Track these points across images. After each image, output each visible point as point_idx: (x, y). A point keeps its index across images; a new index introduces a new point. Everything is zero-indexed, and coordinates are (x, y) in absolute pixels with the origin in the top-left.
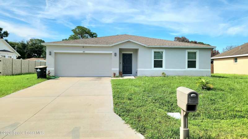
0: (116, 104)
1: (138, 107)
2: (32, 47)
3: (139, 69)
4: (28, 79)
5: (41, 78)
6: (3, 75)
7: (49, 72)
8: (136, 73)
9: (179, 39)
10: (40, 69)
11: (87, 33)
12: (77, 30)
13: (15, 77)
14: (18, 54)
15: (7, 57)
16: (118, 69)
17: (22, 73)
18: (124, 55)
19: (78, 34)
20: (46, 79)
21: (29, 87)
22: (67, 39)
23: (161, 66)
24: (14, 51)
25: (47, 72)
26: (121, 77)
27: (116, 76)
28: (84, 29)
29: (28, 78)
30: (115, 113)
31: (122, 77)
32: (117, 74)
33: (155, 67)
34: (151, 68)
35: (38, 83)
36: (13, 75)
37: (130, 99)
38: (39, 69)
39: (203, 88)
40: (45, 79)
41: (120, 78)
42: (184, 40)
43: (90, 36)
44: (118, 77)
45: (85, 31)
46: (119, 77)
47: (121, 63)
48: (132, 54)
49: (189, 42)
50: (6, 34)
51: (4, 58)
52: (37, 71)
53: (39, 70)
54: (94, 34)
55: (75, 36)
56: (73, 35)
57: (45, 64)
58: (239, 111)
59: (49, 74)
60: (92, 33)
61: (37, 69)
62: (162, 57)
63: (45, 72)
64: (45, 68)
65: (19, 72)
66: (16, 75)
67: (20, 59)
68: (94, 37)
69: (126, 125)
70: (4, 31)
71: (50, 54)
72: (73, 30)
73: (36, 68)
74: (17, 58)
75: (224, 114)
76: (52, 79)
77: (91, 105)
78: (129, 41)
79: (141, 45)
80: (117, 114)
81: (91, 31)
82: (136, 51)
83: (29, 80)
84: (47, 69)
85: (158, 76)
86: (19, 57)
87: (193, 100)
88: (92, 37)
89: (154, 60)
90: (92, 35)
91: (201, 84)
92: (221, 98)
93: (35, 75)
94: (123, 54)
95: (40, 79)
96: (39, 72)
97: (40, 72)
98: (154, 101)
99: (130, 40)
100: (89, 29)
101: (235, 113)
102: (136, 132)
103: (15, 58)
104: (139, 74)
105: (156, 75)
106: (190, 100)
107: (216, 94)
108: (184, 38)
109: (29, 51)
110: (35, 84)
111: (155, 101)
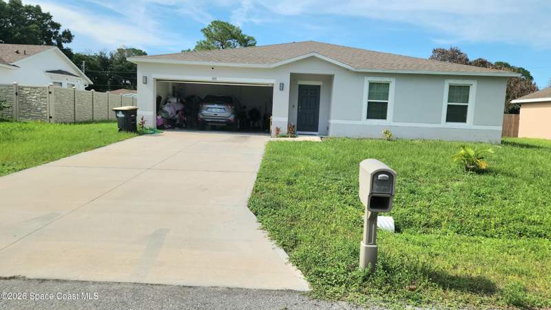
0: (256, 191)
1: (301, 199)
2: (121, 65)
3: (332, 121)
4: (100, 132)
5: (125, 130)
6: (56, 122)
7: (142, 119)
8: (328, 128)
9: (444, 53)
10: (123, 111)
11: (233, 37)
12: (213, 30)
13: (77, 126)
14: (88, 79)
15: (65, 86)
16: (286, 120)
17: (94, 119)
18: (302, 89)
19: (216, 39)
20: (136, 134)
21: (98, 148)
22: (192, 50)
23: (384, 117)
24: (81, 74)
25: (139, 121)
26: (291, 137)
27: (281, 133)
28: (228, 28)
29: (100, 130)
30: (249, 207)
31: (294, 137)
32: (284, 130)
33: (368, 117)
34: (360, 120)
35: (118, 141)
36: (75, 123)
37: (289, 183)
38: (120, 113)
39: (467, 169)
40: (133, 134)
41: (290, 139)
42: (454, 56)
43: (241, 45)
44: (285, 137)
45: (230, 32)
46: (288, 137)
47: (294, 106)
48: (319, 86)
49: (466, 62)
50: (68, 36)
51: (59, 87)
52: (117, 117)
53: (121, 115)
54: (249, 39)
55: (209, 44)
56: (204, 42)
57: (133, 102)
58: (534, 223)
59: (143, 123)
60: (246, 38)
61: (117, 111)
62: (386, 96)
63: (135, 120)
64: (134, 111)
65: (88, 117)
66: (81, 123)
67: (90, 90)
68: (250, 45)
69: (262, 231)
70: (64, 30)
71: (145, 81)
72: (203, 30)
73: (115, 110)
74: (86, 89)
75: (496, 226)
76: (147, 133)
77: (206, 189)
78: (313, 57)
79: (339, 67)
80: (251, 210)
81: (243, 33)
82: (329, 79)
83: (102, 134)
84: (138, 112)
85: (373, 137)
86: (89, 85)
87: (383, 187)
88: (245, 46)
89: (369, 103)
90: (245, 42)
91: (465, 159)
92: (502, 193)
93: (115, 126)
94: (300, 86)
95: (123, 134)
96: (121, 118)
97: (124, 118)
98: (343, 190)
99: (316, 55)
100: (238, 28)
101: (525, 225)
102: (275, 246)
103: (82, 88)
104: (332, 133)
105: (369, 137)
106: (376, 186)
107: (493, 184)
108: (457, 51)
109: (115, 73)
110: (110, 143)
111: (347, 189)
